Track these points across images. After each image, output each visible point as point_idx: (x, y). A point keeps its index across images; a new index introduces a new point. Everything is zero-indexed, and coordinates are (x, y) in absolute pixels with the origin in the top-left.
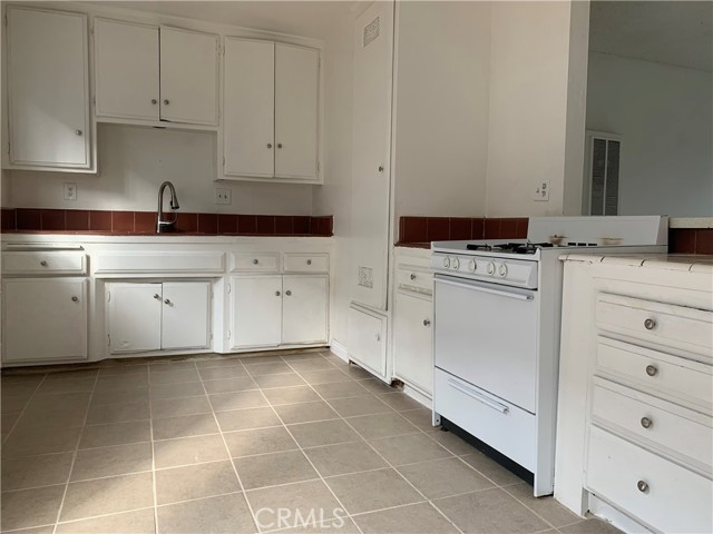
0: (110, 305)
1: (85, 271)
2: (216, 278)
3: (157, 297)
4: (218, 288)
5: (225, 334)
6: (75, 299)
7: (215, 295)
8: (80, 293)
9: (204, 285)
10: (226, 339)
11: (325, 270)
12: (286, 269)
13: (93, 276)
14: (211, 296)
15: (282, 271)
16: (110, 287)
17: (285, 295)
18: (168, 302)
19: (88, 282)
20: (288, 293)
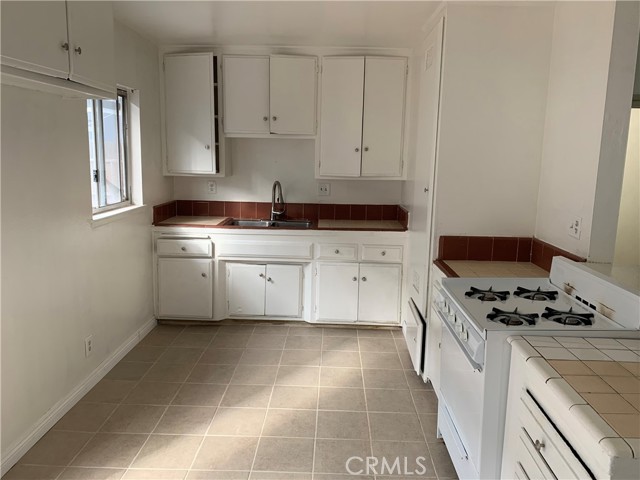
0: (230, 280)
1: (211, 255)
2: (307, 263)
3: (261, 275)
4: (308, 271)
5: (312, 307)
6: (204, 275)
7: (306, 276)
8: (207, 270)
9: (298, 268)
10: (313, 312)
11: (399, 261)
12: (363, 258)
13: (217, 259)
14: (302, 276)
15: (359, 260)
16: (229, 266)
17: (361, 281)
18: (270, 280)
19: (213, 262)
20: (364, 279)
